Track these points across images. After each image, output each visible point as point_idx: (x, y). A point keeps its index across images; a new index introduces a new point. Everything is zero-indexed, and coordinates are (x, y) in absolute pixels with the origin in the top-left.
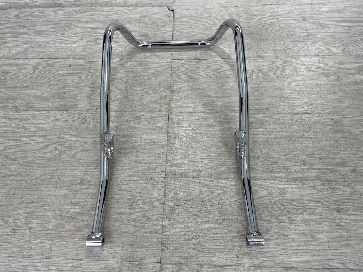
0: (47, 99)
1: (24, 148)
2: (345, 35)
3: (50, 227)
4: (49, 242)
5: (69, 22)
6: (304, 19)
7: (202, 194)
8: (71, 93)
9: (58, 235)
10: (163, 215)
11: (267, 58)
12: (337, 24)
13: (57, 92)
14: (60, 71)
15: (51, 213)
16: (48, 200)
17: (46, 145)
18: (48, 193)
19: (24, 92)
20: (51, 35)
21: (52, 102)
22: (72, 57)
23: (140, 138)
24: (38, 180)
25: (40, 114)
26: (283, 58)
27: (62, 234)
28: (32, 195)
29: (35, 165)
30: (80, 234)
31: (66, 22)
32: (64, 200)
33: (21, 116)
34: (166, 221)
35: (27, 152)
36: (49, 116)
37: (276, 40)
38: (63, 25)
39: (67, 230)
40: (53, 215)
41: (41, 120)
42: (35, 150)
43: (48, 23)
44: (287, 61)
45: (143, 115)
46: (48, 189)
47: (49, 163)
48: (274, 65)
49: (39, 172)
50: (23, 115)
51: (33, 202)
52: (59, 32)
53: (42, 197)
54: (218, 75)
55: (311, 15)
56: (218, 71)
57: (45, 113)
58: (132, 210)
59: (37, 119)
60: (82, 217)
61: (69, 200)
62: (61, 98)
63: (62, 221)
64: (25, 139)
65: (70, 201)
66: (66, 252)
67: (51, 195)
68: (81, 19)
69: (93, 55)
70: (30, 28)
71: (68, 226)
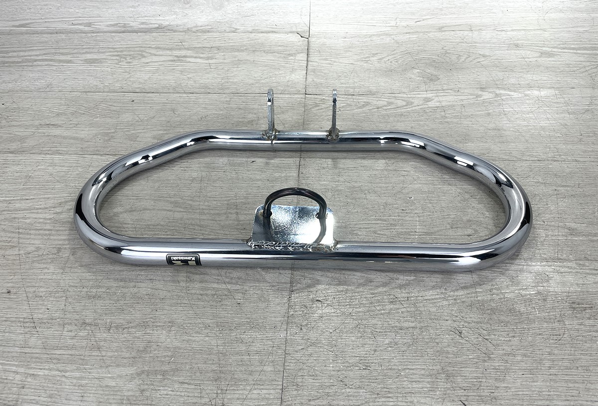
0: (82, 139)
1: (18, 205)
2: (588, 64)
3: (33, 341)
4: (22, 370)
5: (142, 49)
6: (517, 46)
7: (371, 282)
8: (127, 133)
9: (46, 356)
10: (286, 318)
11: (466, 91)
12: (572, 51)
13: (101, 131)
14: (115, 106)
15: (41, 313)
16: (42, 289)
17: (63, 201)
18: (44, 277)
19: (44, 131)
20: (110, 63)
21: (89, 143)
22: (138, 90)
23: (245, 193)
24: (30, 255)
25: (64, 159)
26: (492, 90)
27: (56, 354)
28: (11, 281)
29: (32, 232)
30: (97, 356)
31: (138, 49)
32: (75, 290)
33: (28, 161)
34: (295, 330)
35: (22, 212)
36: (79, 162)
37: (476, 70)
38: (132, 53)
39: (67, 348)
40: (45, 316)
41: (63, 166)
42: (38, 209)
43: (108, 51)
44: (501, 94)
45: (253, 162)
46: (46, 271)
47: (61, 229)
48: (479, 99)
49: (37, 242)
50: (31, 160)
51: (9, 292)
52: (123, 61)
53: (29, 284)
54: (386, 112)
55: (527, 42)
56: (385, 108)
57: (74, 157)
58: (221, 310)
59: (56, 166)
60: (108, 321)
61: (85, 290)
62: (106, 138)
63: (61, 329)
64: (24, 193)
65: (87, 292)
66: (55, 392)
67: (50, 281)
68: (162, 46)
69: (174, 89)
70: (77, 56)
71: (72, 338)
